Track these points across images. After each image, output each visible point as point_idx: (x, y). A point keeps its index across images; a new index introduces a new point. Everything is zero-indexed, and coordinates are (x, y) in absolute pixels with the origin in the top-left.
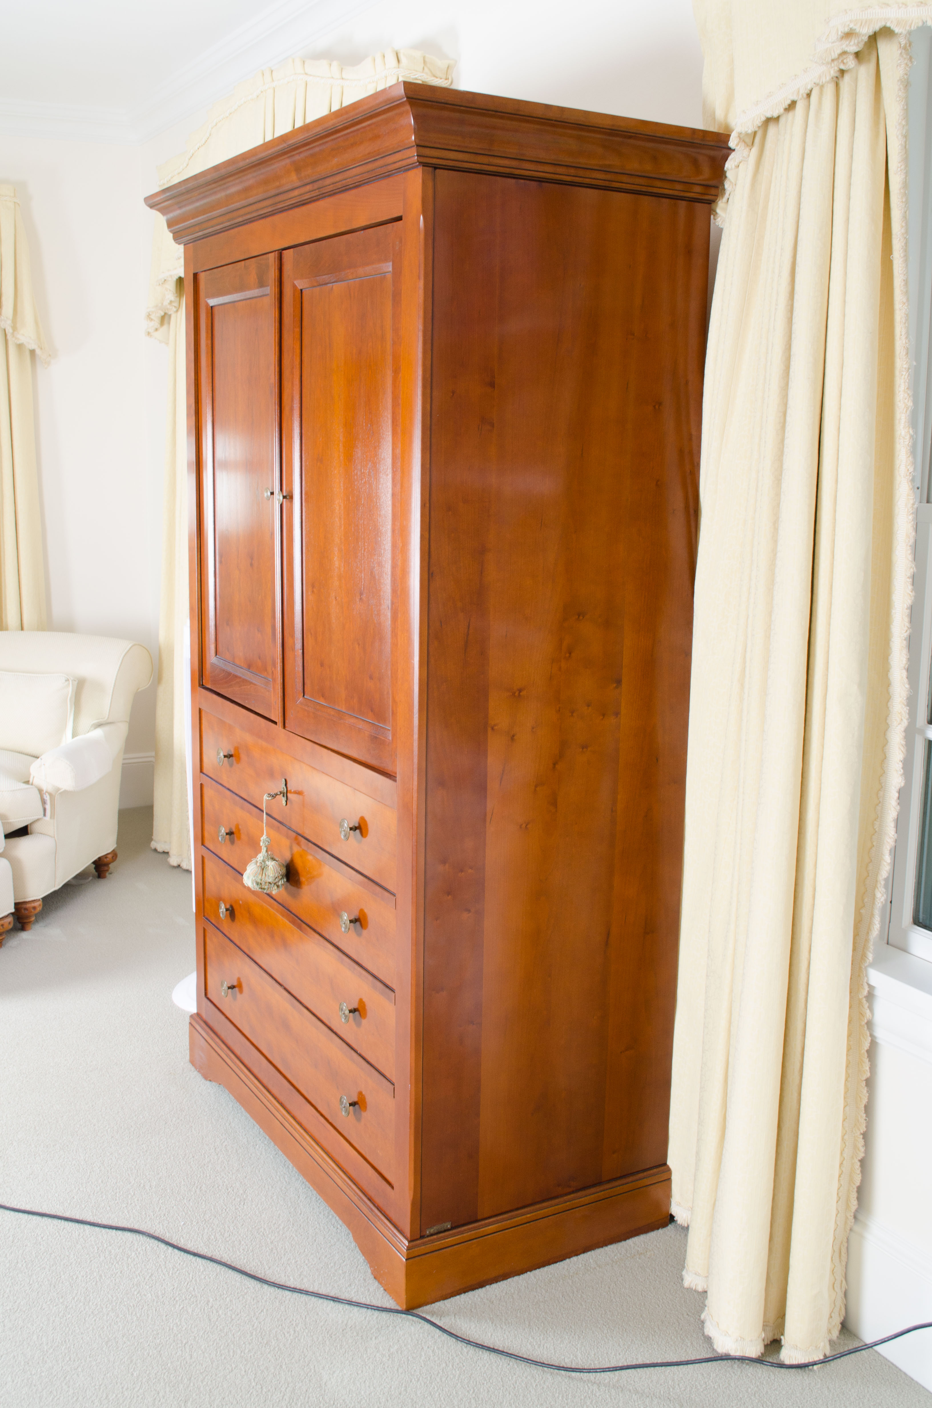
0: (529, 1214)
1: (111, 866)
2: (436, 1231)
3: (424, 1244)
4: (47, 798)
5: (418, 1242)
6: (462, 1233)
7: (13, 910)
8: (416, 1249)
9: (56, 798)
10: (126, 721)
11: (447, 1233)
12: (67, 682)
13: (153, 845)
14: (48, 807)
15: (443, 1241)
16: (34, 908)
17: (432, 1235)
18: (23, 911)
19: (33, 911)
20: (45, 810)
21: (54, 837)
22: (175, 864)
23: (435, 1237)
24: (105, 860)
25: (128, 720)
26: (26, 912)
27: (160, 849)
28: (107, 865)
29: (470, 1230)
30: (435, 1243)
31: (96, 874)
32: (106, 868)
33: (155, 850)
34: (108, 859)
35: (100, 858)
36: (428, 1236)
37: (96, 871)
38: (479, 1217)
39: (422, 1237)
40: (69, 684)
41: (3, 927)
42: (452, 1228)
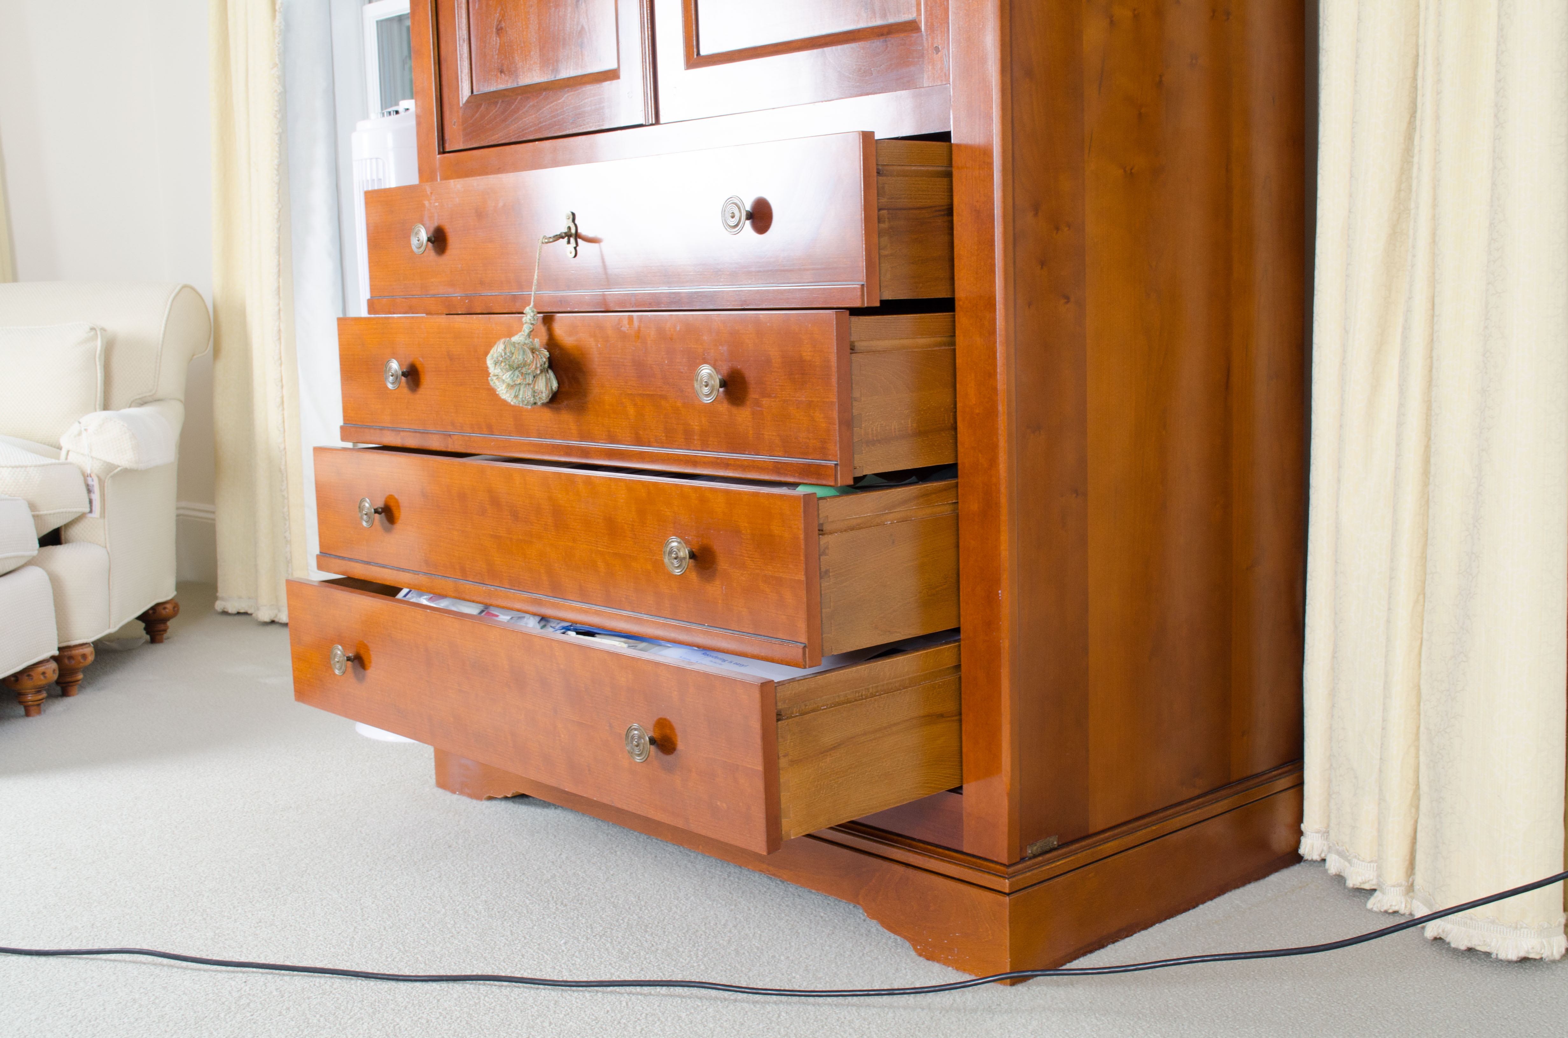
0: (1153, 825)
1: (169, 623)
2: (1039, 850)
3: (1029, 868)
4: (95, 484)
5: (1020, 866)
6: (1074, 852)
7: (56, 653)
8: (1021, 877)
9: (106, 484)
10: (181, 401)
11: (1055, 853)
12: (93, 333)
13: (219, 605)
14: (96, 497)
15: (1053, 865)
16: (84, 656)
17: (1035, 856)
18: (66, 661)
19: (82, 661)
20: (91, 502)
21: (106, 547)
22: (267, 619)
23: (1040, 858)
24: (164, 612)
25: (182, 398)
26: (73, 662)
27: (232, 609)
28: (165, 620)
29: (1084, 848)
30: (1044, 868)
31: (148, 637)
32: (162, 627)
33: (225, 613)
34: (167, 610)
35: (154, 608)
36: (1030, 859)
37: (147, 633)
38: (1092, 830)
39: (1023, 859)
40: (97, 334)
41: (45, 677)
42: (1060, 847)
